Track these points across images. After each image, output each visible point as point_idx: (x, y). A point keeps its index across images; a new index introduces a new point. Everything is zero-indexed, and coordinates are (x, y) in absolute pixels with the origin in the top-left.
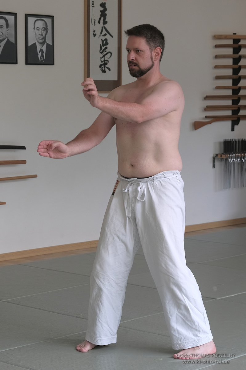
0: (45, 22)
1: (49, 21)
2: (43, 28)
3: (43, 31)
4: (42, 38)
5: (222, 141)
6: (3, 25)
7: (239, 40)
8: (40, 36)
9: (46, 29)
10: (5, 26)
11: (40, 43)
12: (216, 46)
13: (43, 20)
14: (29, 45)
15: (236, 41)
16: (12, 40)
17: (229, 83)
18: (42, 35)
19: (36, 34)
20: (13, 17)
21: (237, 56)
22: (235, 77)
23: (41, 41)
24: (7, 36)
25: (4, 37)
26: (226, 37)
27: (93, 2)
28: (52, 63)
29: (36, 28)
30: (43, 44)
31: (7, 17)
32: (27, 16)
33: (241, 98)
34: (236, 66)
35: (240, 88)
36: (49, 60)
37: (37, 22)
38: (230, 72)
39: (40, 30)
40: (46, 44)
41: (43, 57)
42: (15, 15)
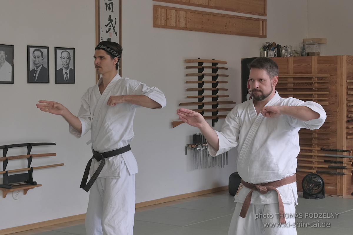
0: (69, 53)
1: (71, 52)
2: (67, 57)
3: (67, 59)
4: (67, 65)
5: (192, 134)
6: (39, 55)
7: (202, 63)
8: (65, 63)
9: (69, 58)
10: (41, 56)
11: (65, 68)
12: (187, 68)
13: (68, 52)
14: (58, 69)
15: (200, 64)
16: (46, 66)
17: (196, 93)
18: (66, 62)
19: (62, 61)
20: (46, 50)
21: (201, 74)
22: (200, 89)
23: (66, 66)
24: (42, 63)
25: (40, 64)
26: (193, 61)
27: (102, 38)
28: (74, 82)
29: (62, 57)
30: (67, 68)
31: (42, 50)
32: (56, 49)
33: (204, 104)
34: (200, 82)
35: (203, 97)
36: (72, 80)
37: (63, 53)
38: (196, 86)
39: (65, 59)
40: (69, 68)
41: (67, 77)
42: (48, 48)
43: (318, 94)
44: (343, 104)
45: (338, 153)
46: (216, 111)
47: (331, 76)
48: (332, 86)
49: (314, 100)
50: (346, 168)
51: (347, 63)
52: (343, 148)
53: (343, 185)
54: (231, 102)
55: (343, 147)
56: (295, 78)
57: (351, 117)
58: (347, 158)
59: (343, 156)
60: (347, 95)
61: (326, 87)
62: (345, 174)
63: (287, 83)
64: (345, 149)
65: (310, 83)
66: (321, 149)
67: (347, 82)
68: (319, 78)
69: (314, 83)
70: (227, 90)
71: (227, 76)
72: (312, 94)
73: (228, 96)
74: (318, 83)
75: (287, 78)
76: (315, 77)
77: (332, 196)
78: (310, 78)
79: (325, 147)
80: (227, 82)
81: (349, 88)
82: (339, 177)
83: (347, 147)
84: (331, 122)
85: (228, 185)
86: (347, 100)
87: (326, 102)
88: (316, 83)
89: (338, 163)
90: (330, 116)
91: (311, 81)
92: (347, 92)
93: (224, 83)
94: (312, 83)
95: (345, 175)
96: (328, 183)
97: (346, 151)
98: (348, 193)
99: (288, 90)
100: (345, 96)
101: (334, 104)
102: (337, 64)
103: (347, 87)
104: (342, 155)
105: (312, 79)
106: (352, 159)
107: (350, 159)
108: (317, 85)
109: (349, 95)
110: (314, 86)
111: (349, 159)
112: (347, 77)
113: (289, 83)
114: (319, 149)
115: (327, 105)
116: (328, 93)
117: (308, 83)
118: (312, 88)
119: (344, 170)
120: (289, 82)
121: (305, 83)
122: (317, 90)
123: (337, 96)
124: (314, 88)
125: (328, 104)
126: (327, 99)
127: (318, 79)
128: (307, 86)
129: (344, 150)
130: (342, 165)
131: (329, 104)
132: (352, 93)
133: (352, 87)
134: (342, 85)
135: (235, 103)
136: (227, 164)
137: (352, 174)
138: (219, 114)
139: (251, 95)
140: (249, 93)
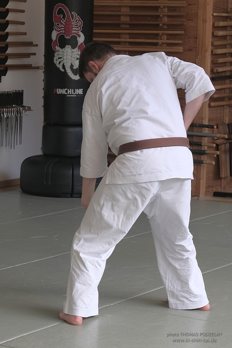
43: (167, 35)
44: (206, 51)
45: (195, 129)
46: (4, 57)
47: (188, 5)
48: (190, 21)
49: (160, 43)
50: (206, 153)
52: (202, 122)
53: (200, 180)
54: (30, 44)
55: (203, 119)
56: (132, 8)
57: (218, 73)
58: (209, 137)
59: (202, 134)
60: (212, 37)
61: (180, 23)
62: (204, 162)
63: (119, 16)
64: (206, 122)
65: (155, 16)
67: (213, 15)
68: (170, 9)
69: (161, 16)
70: (23, 23)
71: (24, 1)
72: (158, 34)
73: (25, 34)
74: (168, 16)
75: (120, 7)
76: (164, 7)
78: (156, 8)
80: (23, 11)
81: (216, 25)
83: (209, 120)
85: (20, 177)
86: (212, 45)
87: (179, 48)
88: (164, 16)
89: (195, 145)
91: (158, 12)
92: (213, 33)
93: (19, 12)
94: (159, 16)
95: (205, 165)
97: (207, 126)
98: (207, 193)
99: (122, 26)
100: (209, 40)
101: (191, 50)
103: (213, 24)
104: (201, 132)
105: (160, 10)
106: (216, 138)
107: (213, 139)
108: (166, 19)
109: (216, 36)
110: (162, 21)
111: (211, 138)
112: (214, 8)
113: (122, 15)
115: (180, 53)
116: (182, 32)
117: (152, 16)
118: (159, 24)
119: (202, 156)
120: (124, 13)
121: (148, 16)
122: (166, 27)
123: (196, 38)
124: (161, 25)
125: (181, 51)
126: (180, 42)
127: (168, 11)
128: (150, 20)
129: (203, 124)
130: (200, 149)
131: (184, 50)
132: (221, 33)
133: (222, 24)
134: (205, 21)
135: (37, 45)
136: (21, 143)
137: (214, 163)
138: (9, 62)
139: (58, 33)
140: (56, 30)
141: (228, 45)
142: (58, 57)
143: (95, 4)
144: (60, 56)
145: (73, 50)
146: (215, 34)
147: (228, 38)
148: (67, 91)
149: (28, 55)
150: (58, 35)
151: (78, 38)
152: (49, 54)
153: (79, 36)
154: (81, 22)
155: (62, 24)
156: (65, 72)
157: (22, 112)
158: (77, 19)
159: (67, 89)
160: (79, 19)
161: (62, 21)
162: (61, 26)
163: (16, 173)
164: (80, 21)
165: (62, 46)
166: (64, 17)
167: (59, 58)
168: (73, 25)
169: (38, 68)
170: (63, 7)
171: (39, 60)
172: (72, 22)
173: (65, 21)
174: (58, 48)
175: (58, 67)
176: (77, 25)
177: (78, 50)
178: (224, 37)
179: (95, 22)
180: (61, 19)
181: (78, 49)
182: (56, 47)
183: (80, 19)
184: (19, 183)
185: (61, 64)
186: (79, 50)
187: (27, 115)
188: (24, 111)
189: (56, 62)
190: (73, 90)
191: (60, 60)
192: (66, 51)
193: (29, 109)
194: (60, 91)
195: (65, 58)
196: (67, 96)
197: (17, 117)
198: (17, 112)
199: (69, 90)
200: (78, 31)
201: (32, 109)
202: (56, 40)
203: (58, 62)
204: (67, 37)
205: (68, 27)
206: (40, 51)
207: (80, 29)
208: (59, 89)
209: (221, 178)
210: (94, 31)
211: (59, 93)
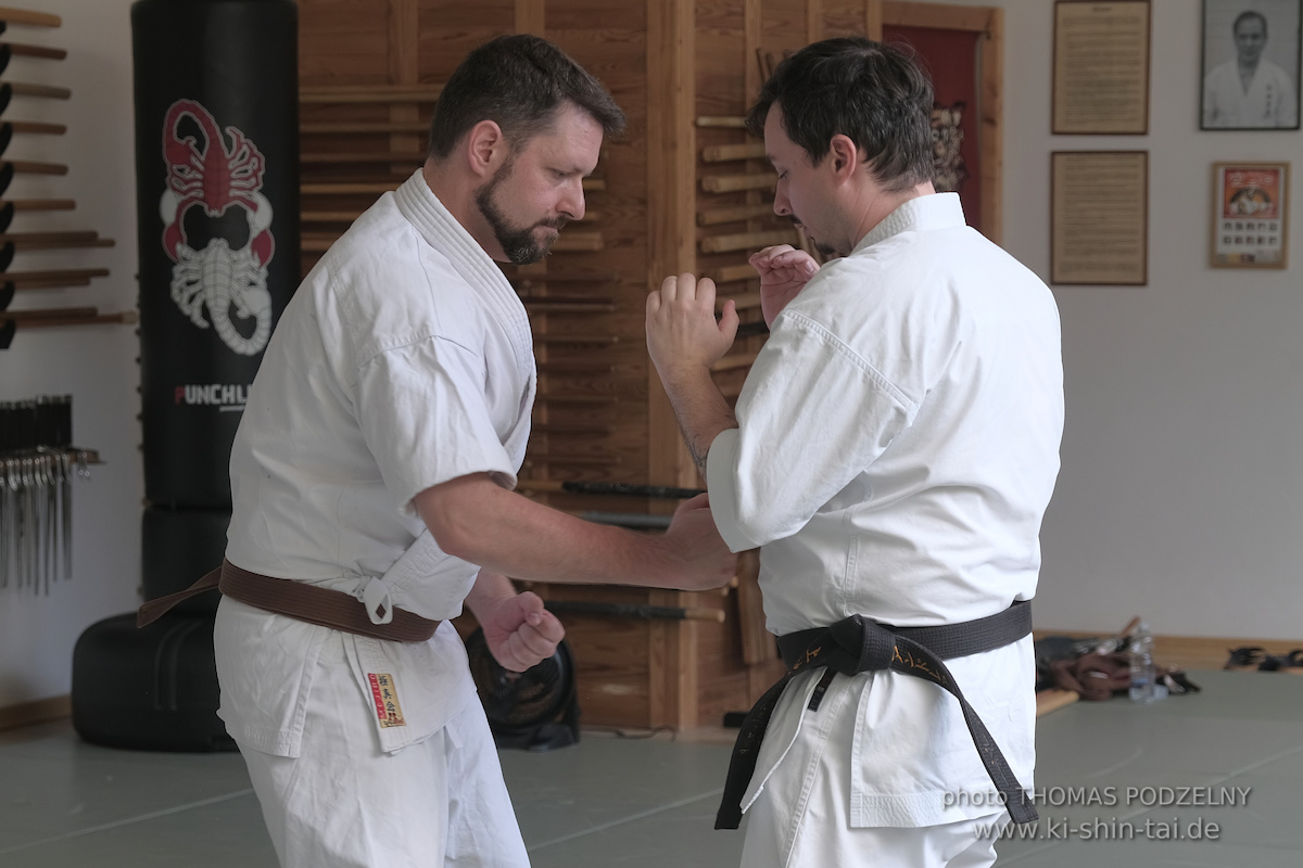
44: (678, 243)
45: (654, 505)
46: (4, 286)
48: (622, 148)
51: (698, 23)
52: (676, 480)
53: (678, 677)
54: (87, 240)
55: (676, 471)
56: (426, 107)
60: (697, 197)
62: (688, 613)
63: (387, 136)
64: (689, 482)
66: (567, 486)
67: (696, 124)
70: (61, 170)
71: (63, 94)
73: (69, 205)
75: (387, 105)
77: (620, 735)
79: (589, 477)
80: (59, 130)
81: (707, 157)
82: (657, 632)
84: (616, 339)
85: (70, 691)
86: (699, 224)
87: (589, 236)
90: (612, 308)
92: (699, 183)
93: (46, 132)
95: (693, 624)
96: (603, 668)
98: (704, 717)
99: (394, 170)
100: (686, 205)
101: (627, 242)
102: (645, 30)
103: (700, 154)
109: (712, 194)
112: (700, 99)
113: (395, 133)
114: (558, 486)
115: (592, 251)
116: (598, 184)
120: (399, 127)
123: (644, 202)
125: (596, 247)
129: (680, 486)
131: (606, 244)
132: (725, 183)
133: (726, 152)
134: (670, 145)
135: (110, 243)
136: (68, 574)
137: (721, 616)
138: (20, 302)
139: (183, 198)
140: (174, 189)
141: (750, 224)
142: (184, 279)
143: (302, 99)
144: (192, 277)
145: (235, 255)
146: (706, 186)
147: (750, 198)
148: (218, 394)
149: (82, 278)
150: (181, 206)
151: (251, 215)
152: (156, 271)
153: (254, 207)
154: (259, 160)
155: (193, 168)
156: (212, 332)
157: (70, 470)
158: (245, 153)
159: (217, 387)
160: (251, 150)
161: (193, 159)
162: (190, 176)
163: (56, 677)
164: (255, 156)
165: (199, 243)
166: (200, 147)
167: (189, 283)
168: (231, 171)
169: (117, 319)
170: (195, 110)
171: (122, 290)
172: (229, 160)
173: (203, 158)
174: (182, 250)
175: (186, 310)
176: (246, 171)
177: (253, 255)
178: (737, 197)
179: (305, 158)
180: (191, 152)
181: (254, 248)
182: (179, 247)
183: (256, 151)
184: (68, 710)
185: (198, 302)
186: (256, 255)
187: (88, 478)
188: (75, 467)
189: (179, 295)
190: (239, 389)
191: (193, 289)
192: (210, 258)
193: (94, 457)
194: (196, 395)
195: (208, 281)
196: (223, 409)
197: (51, 488)
198: (54, 469)
199: (225, 389)
200: (251, 189)
201: (102, 457)
202: (176, 225)
203: (186, 296)
204: (214, 213)
205: (215, 179)
206: (125, 260)
207: (257, 184)
208: (194, 388)
209: (745, 667)
210: (305, 189)
211: (190, 401)
